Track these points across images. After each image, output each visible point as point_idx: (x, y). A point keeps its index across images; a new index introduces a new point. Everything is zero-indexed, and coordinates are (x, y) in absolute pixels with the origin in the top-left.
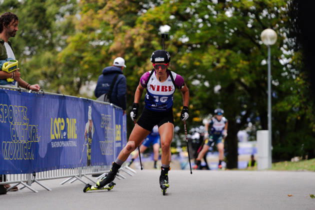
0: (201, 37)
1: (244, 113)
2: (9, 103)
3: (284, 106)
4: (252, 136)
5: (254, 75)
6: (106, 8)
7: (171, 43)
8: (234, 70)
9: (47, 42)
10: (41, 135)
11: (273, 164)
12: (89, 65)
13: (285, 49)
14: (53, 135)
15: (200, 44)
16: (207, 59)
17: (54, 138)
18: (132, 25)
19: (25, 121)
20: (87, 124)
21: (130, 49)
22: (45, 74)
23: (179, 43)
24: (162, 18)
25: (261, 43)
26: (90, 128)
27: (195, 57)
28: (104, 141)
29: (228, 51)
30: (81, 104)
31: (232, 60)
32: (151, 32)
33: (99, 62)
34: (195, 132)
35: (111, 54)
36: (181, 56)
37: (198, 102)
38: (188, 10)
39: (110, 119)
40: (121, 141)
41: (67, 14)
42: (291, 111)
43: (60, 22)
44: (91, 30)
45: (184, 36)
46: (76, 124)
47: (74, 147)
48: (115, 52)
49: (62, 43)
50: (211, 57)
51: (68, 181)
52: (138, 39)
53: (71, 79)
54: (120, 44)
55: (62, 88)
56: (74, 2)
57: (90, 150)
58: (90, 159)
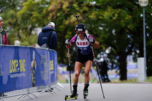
1: (130, 46)
4: (135, 60)
5: (135, 24)
7: (85, 5)
8: (123, 21)
9: (11, 4)
10: (4, 71)
12: (36, 19)
14: (12, 70)
16: (107, 14)
17: (12, 72)
20: (32, 62)
21: (61, 9)
22: (10, 24)
23: (90, 5)
26: (34, 64)
27: (100, 13)
28: (43, 71)
29: (119, 10)
31: (121, 15)
33: (42, 17)
34: (101, 57)
35: (49, 12)
36: (91, 13)
37: (102, 40)
39: (46, 58)
40: (54, 70)
45: (93, 1)
46: (25, 63)
47: (24, 76)
48: (52, 11)
49: (20, 4)
50: (109, 14)
51: (21, 97)
52: (65, 3)
53: (26, 27)
54: (54, 6)
55: (21, 31)
57: (34, 77)
58: (35, 83)
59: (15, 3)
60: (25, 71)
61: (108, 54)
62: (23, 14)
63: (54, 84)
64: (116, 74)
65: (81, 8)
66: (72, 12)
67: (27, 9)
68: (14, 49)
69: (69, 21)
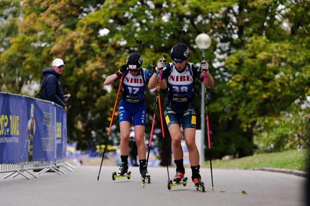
3: (217, 107)
6: (48, 11)
7: (110, 45)
12: (30, 65)
13: (218, 53)
15: (138, 47)
18: (73, 27)
20: (29, 121)
21: (71, 51)
23: (118, 46)
24: (102, 22)
25: (195, 47)
26: (32, 125)
28: (46, 137)
30: (24, 102)
32: (91, 35)
33: (40, 62)
35: (52, 55)
36: (119, 58)
38: (126, 15)
39: (51, 117)
40: (61, 138)
41: (11, 17)
42: (223, 112)
43: (3, 23)
44: (33, 32)
45: (122, 39)
46: (19, 121)
47: (16, 143)
48: (56, 53)
49: (5, 44)
50: (147, 60)
51: (10, 175)
52: (78, 41)
53: (13, 79)
54: (61, 46)
55: (4, 86)
56: (17, 5)
57: (32, 146)
58: (32, 154)
60: (18, 134)
62: (11, 57)
63: (62, 160)
65: (103, 49)
66: (89, 56)
67: (16, 49)
69: (84, 69)
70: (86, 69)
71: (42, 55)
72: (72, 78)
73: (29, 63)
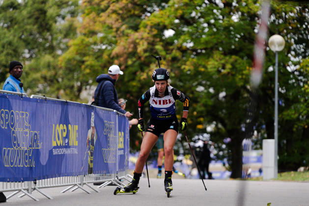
0: (207, 42)
2: (10, 108)
3: (291, 114)
4: (258, 145)
6: (109, 10)
7: (176, 48)
8: (240, 77)
9: (47, 45)
10: (43, 142)
11: (279, 175)
12: (90, 69)
13: (292, 55)
14: (55, 142)
15: (205, 49)
16: (212, 64)
17: (56, 145)
18: (136, 28)
19: (26, 127)
20: (89, 131)
21: (134, 54)
22: (45, 78)
23: (184, 48)
24: (167, 22)
25: (268, 49)
26: (92, 135)
27: (200, 63)
28: (107, 148)
29: (234, 57)
30: (84, 110)
31: (238, 66)
32: (155, 36)
33: (100, 66)
34: (199, 139)
35: (113, 58)
36: (185, 61)
37: (202, 109)
38: (193, 14)
39: (113, 126)
40: (124, 149)
41: (68, 17)
42: (298, 119)
43: (61, 24)
44: (93, 33)
45: (189, 41)
46: (78, 131)
47: (75, 154)
48: (118, 56)
49: (62, 46)
50: (216, 63)
51: (69, 189)
52: (141, 43)
53: (71, 84)
54: (123, 48)
55: (62, 92)
56: (76, 4)
57: (92, 157)
58: (92, 166)
59: (55, 43)
60: (77, 145)
61: (211, 134)
62: (69, 60)
63: (124, 172)
64: (223, 169)
65: (168, 52)
67: (75, 52)
68: (60, 106)
69: (147, 73)
70: (150, 73)
71: (102, 58)
72: (134, 83)
73: (89, 67)
